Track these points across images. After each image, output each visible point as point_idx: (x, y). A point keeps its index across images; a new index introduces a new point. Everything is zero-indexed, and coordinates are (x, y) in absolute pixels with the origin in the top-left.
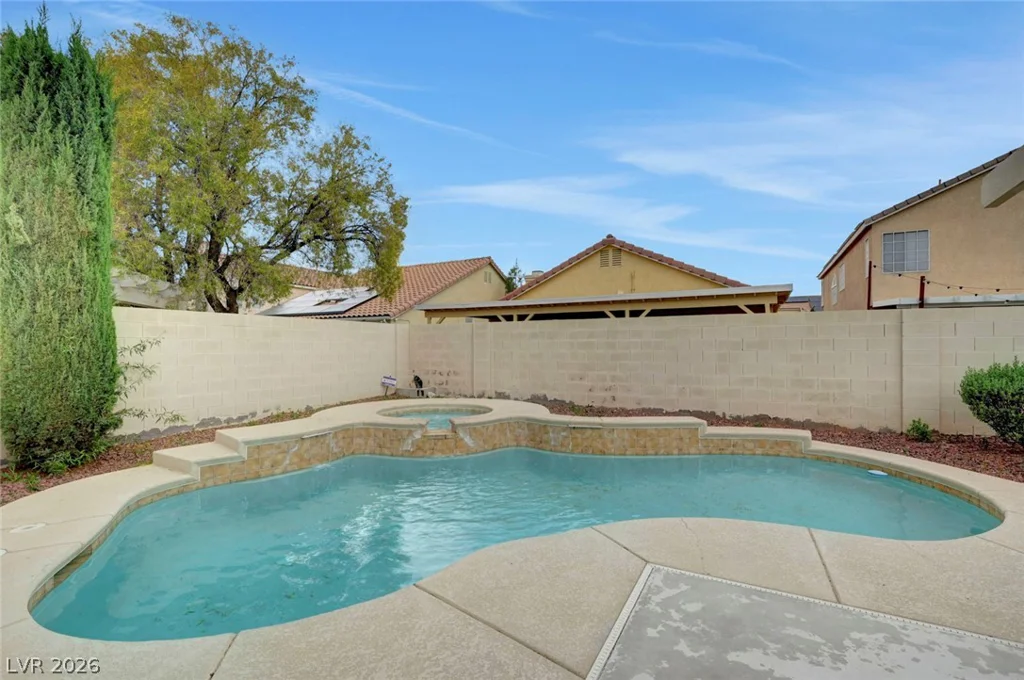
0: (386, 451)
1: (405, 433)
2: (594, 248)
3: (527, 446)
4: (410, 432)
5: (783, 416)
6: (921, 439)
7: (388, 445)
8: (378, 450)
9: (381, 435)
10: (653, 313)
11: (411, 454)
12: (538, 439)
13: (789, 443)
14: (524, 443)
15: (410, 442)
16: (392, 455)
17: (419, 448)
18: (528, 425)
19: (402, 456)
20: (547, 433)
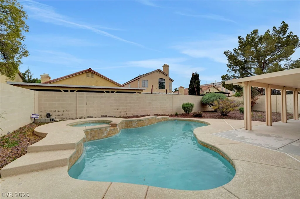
0: (96, 138)
1: (104, 130)
3: (125, 128)
4: (106, 129)
6: (176, 115)
7: (97, 136)
8: (92, 139)
9: (93, 133)
10: (117, 92)
11: (106, 137)
12: (129, 126)
13: (166, 118)
14: (124, 128)
15: (106, 132)
16: (99, 139)
17: (109, 134)
18: (125, 122)
19: (103, 138)
20: (132, 123)
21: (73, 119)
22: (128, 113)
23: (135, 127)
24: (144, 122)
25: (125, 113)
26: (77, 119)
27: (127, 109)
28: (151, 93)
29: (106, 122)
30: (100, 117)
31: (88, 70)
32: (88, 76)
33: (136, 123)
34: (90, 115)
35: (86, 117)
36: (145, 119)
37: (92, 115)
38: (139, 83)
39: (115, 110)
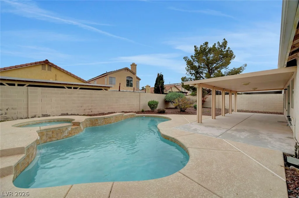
0: (54, 139)
1: (64, 129)
2: (40, 62)
3: (89, 126)
4: (67, 128)
5: (128, 111)
6: (143, 112)
7: (56, 136)
8: (49, 140)
9: (51, 133)
10: (81, 89)
11: (67, 137)
12: (94, 123)
13: (133, 115)
14: (88, 126)
15: (67, 132)
16: (58, 140)
17: (70, 134)
18: (90, 120)
19: (63, 138)
20: (98, 121)
21: (22, 118)
22: (92, 111)
23: (101, 124)
24: (111, 119)
25: (90, 111)
26: (28, 118)
27: (92, 106)
28: (118, 90)
29: (67, 121)
30: (60, 115)
31: (44, 62)
32: (44, 69)
33: (103, 120)
34: (47, 114)
35: (41, 116)
36: (112, 117)
37: (49, 114)
38: (106, 80)
39: (78, 107)
